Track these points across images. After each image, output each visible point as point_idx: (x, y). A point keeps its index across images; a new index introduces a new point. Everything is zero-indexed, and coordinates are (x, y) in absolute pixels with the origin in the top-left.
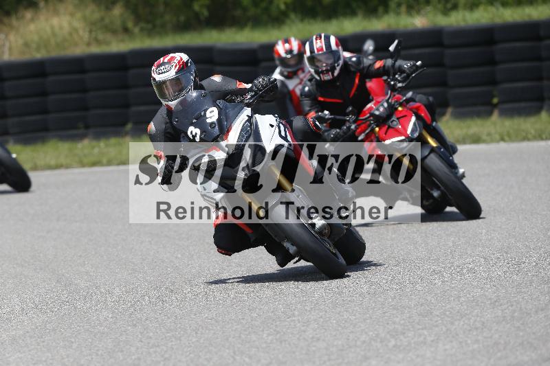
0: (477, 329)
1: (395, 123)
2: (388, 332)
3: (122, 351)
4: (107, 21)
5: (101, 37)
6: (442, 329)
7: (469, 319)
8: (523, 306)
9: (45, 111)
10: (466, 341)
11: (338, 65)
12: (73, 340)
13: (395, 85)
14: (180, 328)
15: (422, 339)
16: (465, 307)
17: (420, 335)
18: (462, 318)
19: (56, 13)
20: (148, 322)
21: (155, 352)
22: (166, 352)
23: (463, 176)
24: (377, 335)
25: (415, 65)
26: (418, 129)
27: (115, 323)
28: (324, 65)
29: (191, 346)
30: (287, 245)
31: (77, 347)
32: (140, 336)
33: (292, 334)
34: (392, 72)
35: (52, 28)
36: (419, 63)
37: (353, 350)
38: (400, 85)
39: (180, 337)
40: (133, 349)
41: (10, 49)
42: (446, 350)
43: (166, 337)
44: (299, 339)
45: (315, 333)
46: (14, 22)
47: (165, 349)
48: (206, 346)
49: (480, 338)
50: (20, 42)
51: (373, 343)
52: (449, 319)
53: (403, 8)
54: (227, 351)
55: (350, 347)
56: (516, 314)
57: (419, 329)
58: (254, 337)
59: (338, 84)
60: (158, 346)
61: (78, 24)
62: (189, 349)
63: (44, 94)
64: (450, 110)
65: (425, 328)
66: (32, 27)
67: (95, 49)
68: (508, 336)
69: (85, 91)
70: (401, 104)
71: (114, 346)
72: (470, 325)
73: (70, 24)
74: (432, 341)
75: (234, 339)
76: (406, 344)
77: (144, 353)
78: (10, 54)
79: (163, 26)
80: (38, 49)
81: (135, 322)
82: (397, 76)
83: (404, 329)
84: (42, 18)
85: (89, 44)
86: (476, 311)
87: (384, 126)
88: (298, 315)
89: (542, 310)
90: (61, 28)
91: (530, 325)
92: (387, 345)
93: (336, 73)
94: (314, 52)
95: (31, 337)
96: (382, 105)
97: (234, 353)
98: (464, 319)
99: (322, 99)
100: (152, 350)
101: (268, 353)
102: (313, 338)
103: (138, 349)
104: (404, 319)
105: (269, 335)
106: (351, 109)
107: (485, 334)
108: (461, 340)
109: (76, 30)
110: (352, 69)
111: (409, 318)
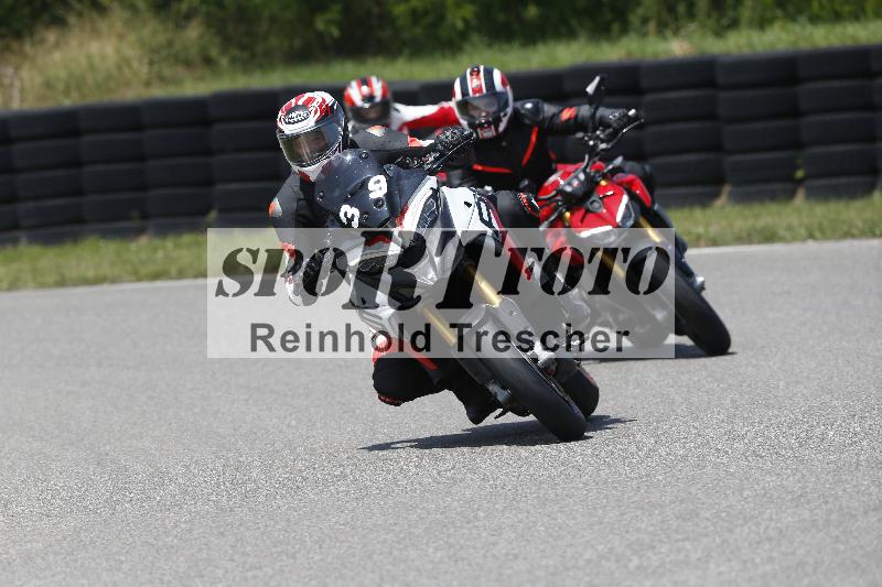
0: (770, 539)
1: (596, 205)
2: (628, 546)
3: (202, 576)
4: (178, 46)
5: (167, 72)
6: (714, 540)
7: (758, 524)
8: (844, 504)
9: (79, 192)
10: (753, 559)
11: (505, 115)
12: (123, 558)
13: (595, 146)
14: (294, 538)
15: (682, 556)
16: (752, 505)
17: (679, 550)
18: (746, 522)
19: (96, 33)
20: (242, 529)
21: (255, 577)
22: (271, 577)
23: (702, 287)
24: (611, 550)
25: (626, 115)
26: (633, 215)
27: (190, 531)
28: (484, 114)
29: (312, 568)
30: (493, 388)
31: (130, 570)
32: (230, 552)
33: (475, 548)
34: (590, 126)
35: (89, 57)
36: (632, 112)
37: (571, 574)
38: (603, 146)
39: (296, 552)
40: (220, 572)
41: (22, 90)
42: (720, 573)
43: (271, 554)
44: (485, 556)
45: (510, 547)
46: (28, 48)
47: (270, 572)
48: (335, 569)
49: (775, 554)
50: (38, 80)
51: (603, 562)
52: (726, 524)
53: (652, 26)
54: (371, 576)
55: (568, 569)
56: (833, 517)
57: (677, 540)
58: (413, 553)
59: (504, 144)
60: (261, 568)
61: (131, 52)
62: (309, 573)
63: (78, 164)
64: (727, 189)
65: (688, 539)
66: (57, 56)
67: (159, 92)
68: (819, 552)
69: (142, 158)
70: (604, 177)
71: (189, 567)
72: (759, 533)
73: (118, 51)
74: (699, 559)
75: (381, 557)
76: (657, 564)
77: (237, 579)
78: (22, 101)
79: (268, 54)
80: (67, 91)
81: (222, 529)
82: (598, 132)
83: (653, 541)
84: (74, 43)
85: (148, 84)
86: (769, 511)
87: (578, 210)
88: (485, 518)
89: (874, 510)
90: (103, 58)
91: (856, 535)
92: (626, 567)
93: (502, 127)
94: (468, 94)
95: (55, 554)
96: (577, 177)
97: (382, 579)
98: (749, 524)
99: (480, 168)
100: (250, 574)
101: (436, 578)
102: (507, 554)
103: (227, 572)
104: (652, 525)
105: (437, 549)
106: (526, 183)
107: (783, 548)
108: (745, 558)
109: (127, 61)
110: (527, 121)
111: (663, 522)
